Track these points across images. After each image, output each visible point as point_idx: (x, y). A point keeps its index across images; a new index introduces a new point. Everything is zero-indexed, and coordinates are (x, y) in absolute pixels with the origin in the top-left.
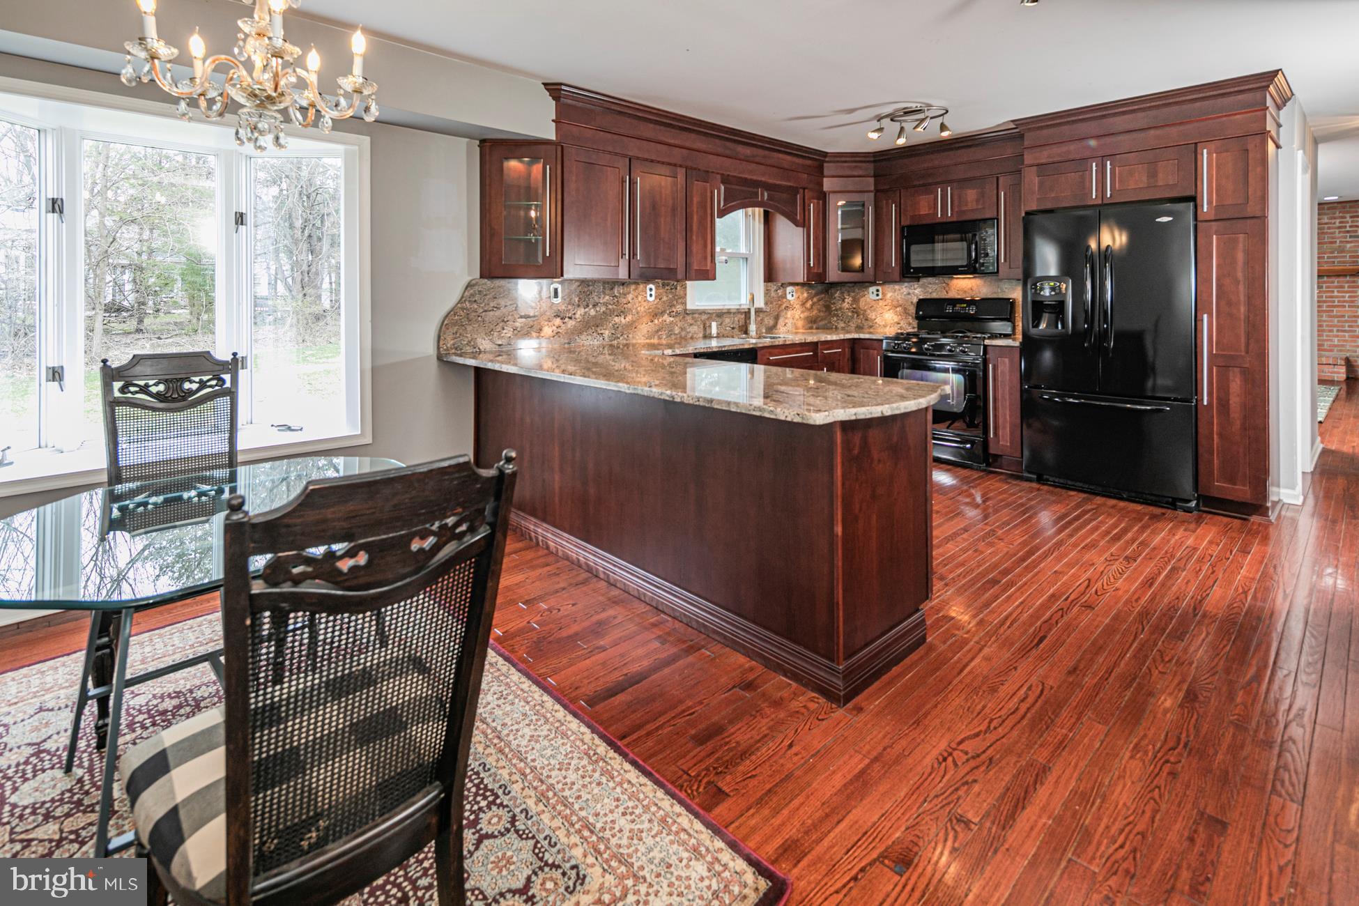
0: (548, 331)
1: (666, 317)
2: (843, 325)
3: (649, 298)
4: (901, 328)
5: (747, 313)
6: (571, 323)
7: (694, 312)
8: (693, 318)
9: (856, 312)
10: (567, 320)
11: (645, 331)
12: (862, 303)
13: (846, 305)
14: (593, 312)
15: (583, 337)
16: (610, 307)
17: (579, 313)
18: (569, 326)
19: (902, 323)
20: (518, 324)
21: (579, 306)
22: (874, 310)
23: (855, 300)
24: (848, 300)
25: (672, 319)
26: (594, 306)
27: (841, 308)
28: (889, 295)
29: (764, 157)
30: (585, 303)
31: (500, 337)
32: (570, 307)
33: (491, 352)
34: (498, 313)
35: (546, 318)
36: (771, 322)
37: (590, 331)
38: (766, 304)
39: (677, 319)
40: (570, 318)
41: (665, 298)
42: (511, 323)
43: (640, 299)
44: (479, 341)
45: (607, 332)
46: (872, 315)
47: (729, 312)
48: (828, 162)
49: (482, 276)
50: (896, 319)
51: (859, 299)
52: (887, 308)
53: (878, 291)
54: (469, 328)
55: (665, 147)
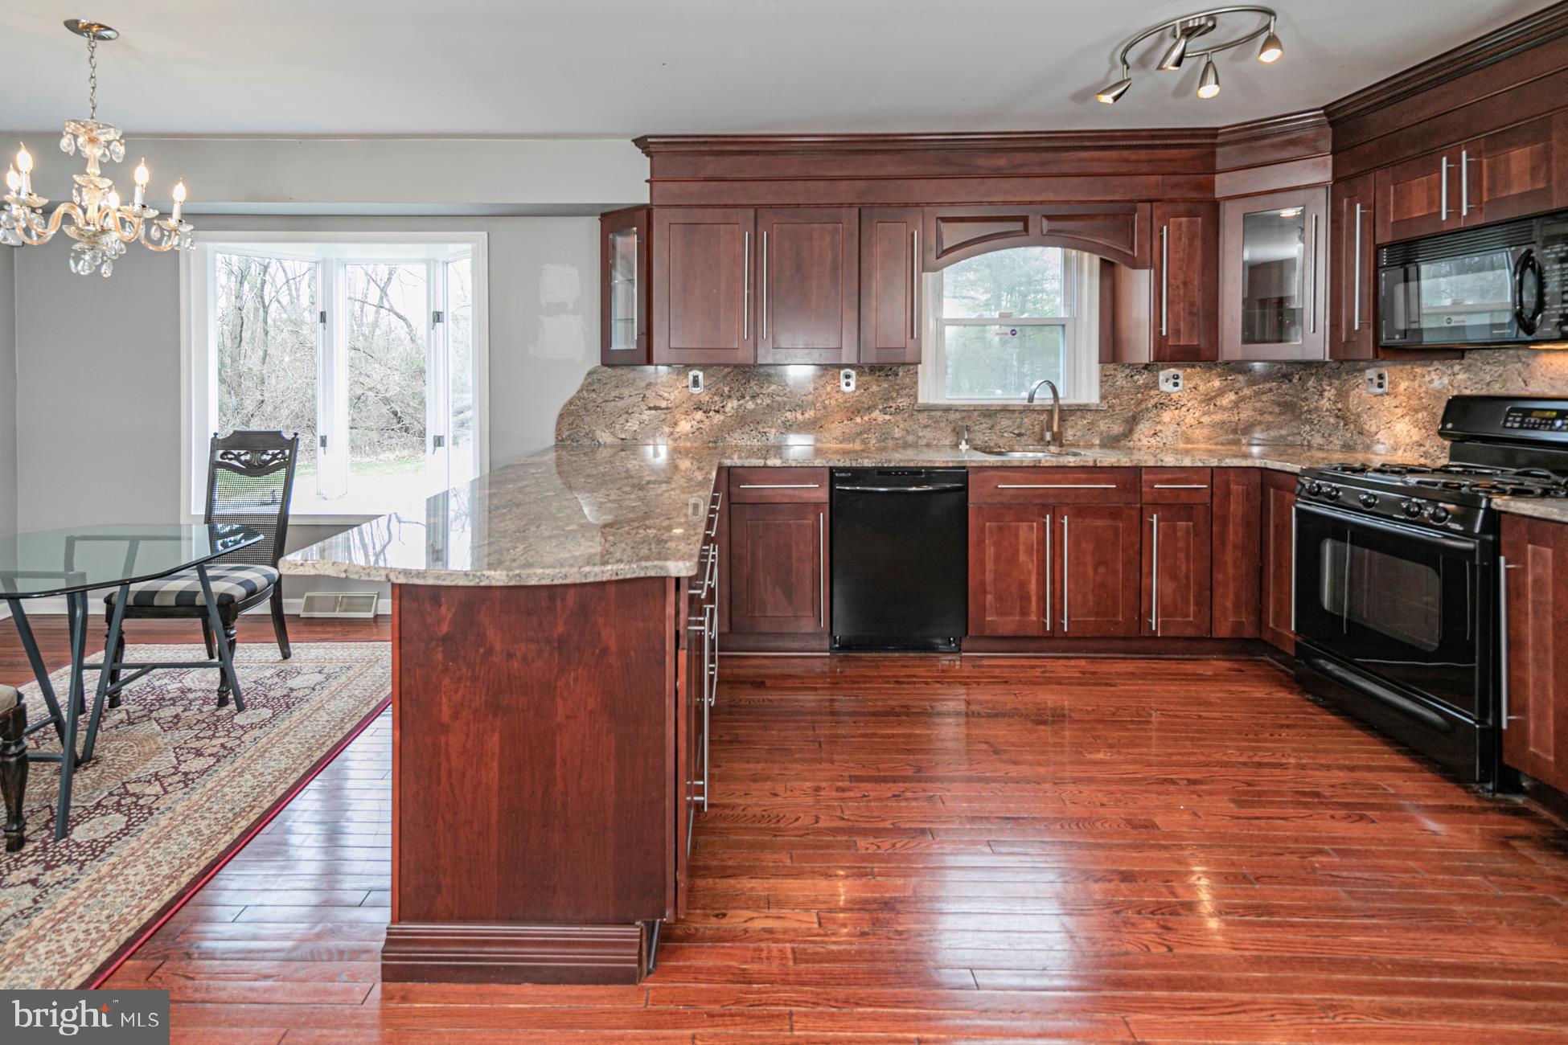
0: (685, 426)
1: (876, 414)
2: (1320, 441)
3: (844, 388)
4: (1426, 455)
5: (1050, 412)
6: (718, 418)
7: (928, 409)
8: (930, 417)
9: (1342, 416)
10: (712, 413)
11: (837, 433)
12: (1353, 400)
13: (1325, 404)
14: (751, 405)
15: (736, 435)
16: (779, 399)
17: (730, 405)
18: (715, 421)
19: (1428, 444)
20: (645, 417)
21: (730, 397)
22: (1375, 416)
23: (1342, 395)
24: (1330, 393)
25: (887, 417)
26: (753, 397)
27: (1316, 408)
28: (1403, 385)
29: (1042, 164)
30: (739, 394)
31: (623, 430)
32: (716, 398)
33: (612, 446)
34: (621, 404)
35: (682, 410)
36: (1117, 429)
37: (747, 429)
38: (1103, 398)
39: (899, 417)
40: (717, 412)
41: (874, 388)
42: (637, 415)
43: (829, 388)
44: (598, 433)
45: (773, 431)
46: (1371, 425)
47: (1006, 410)
48: (1222, 144)
49: (604, 364)
50: (1416, 434)
51: (1347, 393)
52: (1399, 411)
53: (1381, 377)
54: (587, 419)
55: (821, 184)
